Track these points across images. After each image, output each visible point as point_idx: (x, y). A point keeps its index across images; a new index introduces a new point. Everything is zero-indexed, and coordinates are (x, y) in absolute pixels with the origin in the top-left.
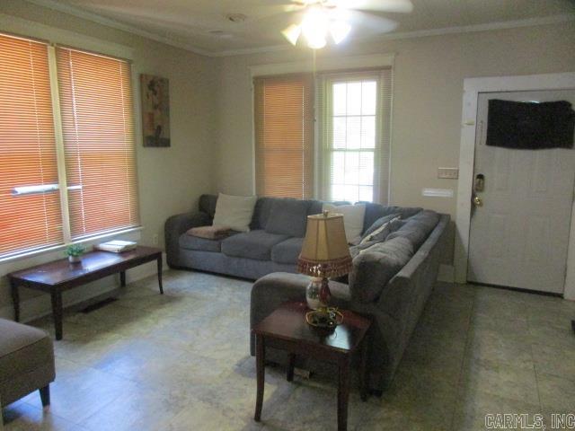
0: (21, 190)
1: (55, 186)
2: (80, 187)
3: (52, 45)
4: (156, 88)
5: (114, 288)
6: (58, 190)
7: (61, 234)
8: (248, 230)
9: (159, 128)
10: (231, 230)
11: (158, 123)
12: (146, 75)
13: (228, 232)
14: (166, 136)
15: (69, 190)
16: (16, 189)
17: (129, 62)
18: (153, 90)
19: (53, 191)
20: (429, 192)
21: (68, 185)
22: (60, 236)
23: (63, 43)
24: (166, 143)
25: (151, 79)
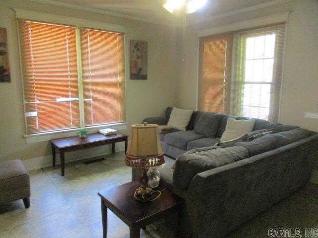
0: (58, 100)
1: (77, 99)
2: (91, 100)
3: (79, 28)
4: (139, 47)
5: (108, 153)
6: (78, 101)
7: (79, 123)
8: (185, 130)
9: (140, 69)
10: (173, 129)
11: (139, 66)
12: (133, 40)
13: (172, 130)
14: (144, 74)
15: (84, 101)
16: (56, 99)
17: (123, 34)
18: (138, 48)
19: (76, 101)
20: (309, 115)
21: (84, 98)
22: (78, 124)
23: (85, 26)
24: (144, 78)
25: (136, 42)
